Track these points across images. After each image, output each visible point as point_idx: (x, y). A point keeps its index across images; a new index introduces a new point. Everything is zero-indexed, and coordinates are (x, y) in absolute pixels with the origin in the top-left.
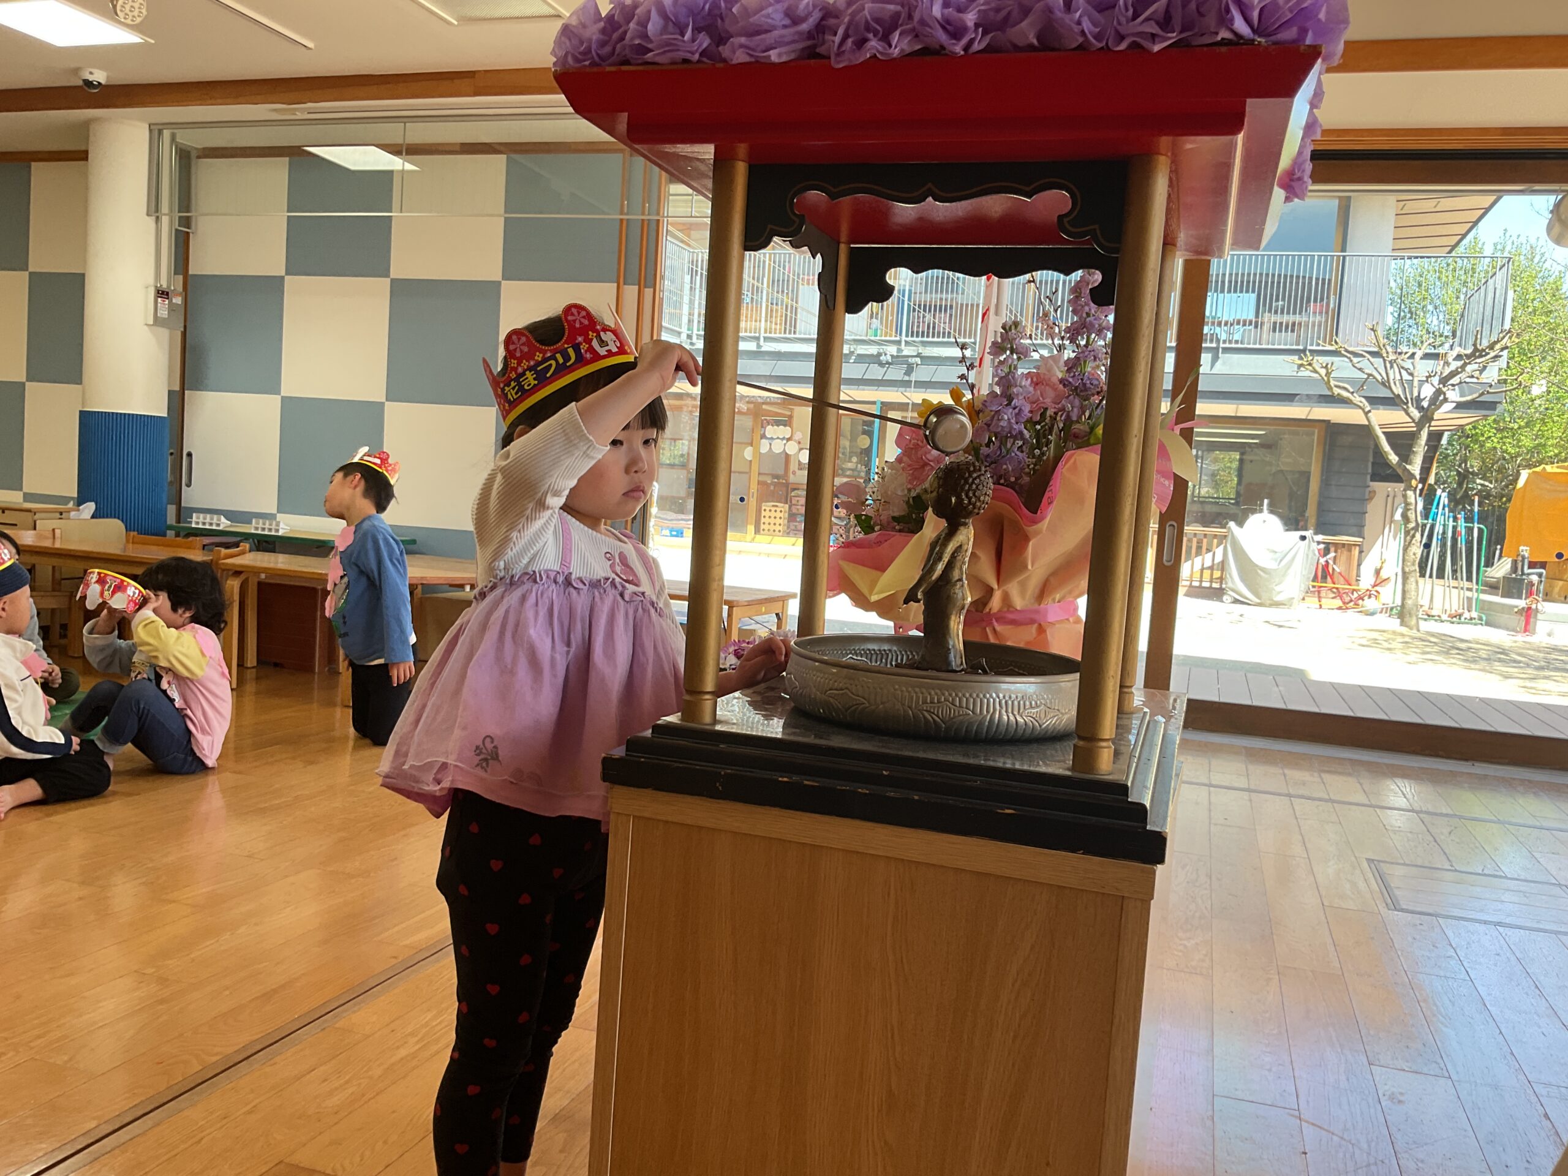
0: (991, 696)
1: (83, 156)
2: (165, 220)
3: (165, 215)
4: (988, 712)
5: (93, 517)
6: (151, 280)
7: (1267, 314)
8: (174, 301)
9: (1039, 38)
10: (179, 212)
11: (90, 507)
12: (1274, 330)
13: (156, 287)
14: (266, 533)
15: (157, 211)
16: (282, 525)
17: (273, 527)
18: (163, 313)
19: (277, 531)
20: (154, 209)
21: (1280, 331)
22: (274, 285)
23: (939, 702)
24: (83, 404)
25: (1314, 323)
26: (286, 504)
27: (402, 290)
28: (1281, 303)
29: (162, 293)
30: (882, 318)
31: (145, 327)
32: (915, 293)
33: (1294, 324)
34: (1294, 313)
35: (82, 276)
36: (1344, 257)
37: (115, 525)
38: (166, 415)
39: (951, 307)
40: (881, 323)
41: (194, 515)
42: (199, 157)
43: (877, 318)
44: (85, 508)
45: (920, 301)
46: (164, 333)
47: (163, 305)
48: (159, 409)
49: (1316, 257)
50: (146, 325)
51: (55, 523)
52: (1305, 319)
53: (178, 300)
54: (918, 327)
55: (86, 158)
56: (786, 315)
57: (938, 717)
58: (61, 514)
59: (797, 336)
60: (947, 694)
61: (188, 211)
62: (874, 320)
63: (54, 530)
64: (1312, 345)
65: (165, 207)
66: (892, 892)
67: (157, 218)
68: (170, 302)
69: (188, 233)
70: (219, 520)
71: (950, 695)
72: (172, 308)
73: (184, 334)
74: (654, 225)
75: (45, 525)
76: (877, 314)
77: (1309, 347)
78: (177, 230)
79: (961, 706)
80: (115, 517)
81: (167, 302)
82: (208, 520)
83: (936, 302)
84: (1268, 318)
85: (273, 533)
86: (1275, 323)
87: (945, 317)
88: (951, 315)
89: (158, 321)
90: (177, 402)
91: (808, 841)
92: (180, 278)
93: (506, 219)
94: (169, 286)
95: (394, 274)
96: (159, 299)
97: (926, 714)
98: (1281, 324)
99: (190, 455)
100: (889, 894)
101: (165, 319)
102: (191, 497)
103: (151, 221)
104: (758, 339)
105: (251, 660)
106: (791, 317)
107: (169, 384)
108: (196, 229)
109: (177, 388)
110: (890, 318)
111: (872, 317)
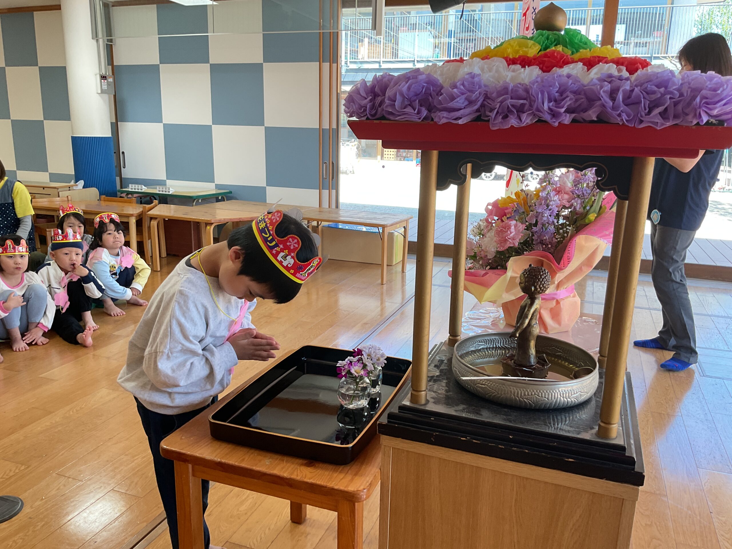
0: (556, 391)
1: (58, 7)
2: (101, 41)
3: (100, 38)
4: (554, 398)
5: (84, 187)
6: (98, 71)
7: (633, 38)
8: (109, 80)
9: (597, 117)
10: (107, 37)
11: (81, 183)
12: (636, 46)
13: (100, 74)
14: (164, 193)
15: (97, 37)
16: (171, 189)
17: (167, 190)
18: (105, 87)
19: (169, 192)
20: (95, 36)
21: (640, 47)
22: (154, 70)
23: (531, 395)
24: (73, 134)
25: (656, 42)
26: (171, 174)
27: (216, 69)
28: (640, 32)
29: (103, 77)
30: (440, 48)
31: (98, 94)
32: (457, 33)
33: (646, 43)
34: (647, 37)
35: (65, 68)
36: (673, 7)
37: (94, 191)
38: (111, 136)
39: (475, 39)
40: (440, 50)
41: (130, 185)
42: (113, 6)
43: (438, 48)
44: (79, 184)
45: (459, 37)
46: (106, 96)
47: (104, 82)
48: (108, 134)
49: (658, 8)
50: (97, 93)
51: (67, 193)
52: (652, 40)
53: (111, 80)
54: (459, 51)
55: (60, 9)
56: (393, 52)
57: (531, 401)
58: (69, 188)
59: (399, 60)
60: (535, 391)
61: (111, 36)
62: (437, 49)
63: (67, 197)
64: (655, 54)
65: (100, 35)
66: (515, 489)
67: (97, 40)
68: (108, 81)
69: (112, 45)
70: (142, 187)
71: (537, 391)
72: (108, 84)
73: (115, 96)
74: (336, 34)
75: (64, 194)
76: (438, 46)
77: (654, 55)
78: (107, 44)
79: (542, 397)
80: (93, 187)
81: (106, 81)
82: (137, 187)
83: (467, 37)
84: (633, 40)
85: (167, 193)
86: (637, 43)
87: (472, 45)
88: (475, 44)
89: (103, 92)
90: (115, 128)
91: (474, 465)
92: (110, 67)
93: (263, 34)
94: (106, 74)
95: (211, 62)
96: (102, 80)
97: (525, 400)
98: (640, 43)
99: (123, 153)
100: (513, 490)
101: (106, 90)
102: (127, 173)
103: (94, 42)
104: (379, 63)
105: (164, 254)
106: (396, 53)
107: (111, 119)
108: (115, 43)
109: (114, 121)
110: (445, 47)
111: (435, 47)
